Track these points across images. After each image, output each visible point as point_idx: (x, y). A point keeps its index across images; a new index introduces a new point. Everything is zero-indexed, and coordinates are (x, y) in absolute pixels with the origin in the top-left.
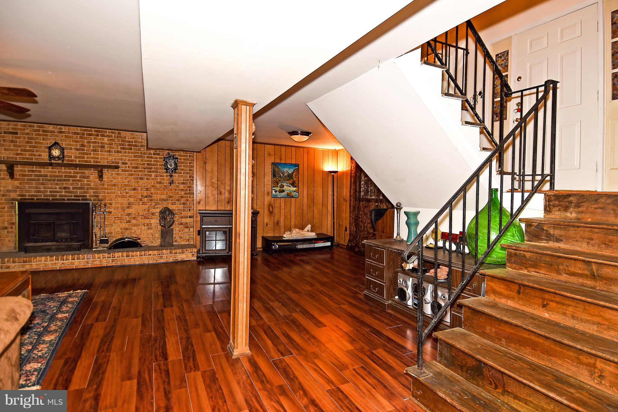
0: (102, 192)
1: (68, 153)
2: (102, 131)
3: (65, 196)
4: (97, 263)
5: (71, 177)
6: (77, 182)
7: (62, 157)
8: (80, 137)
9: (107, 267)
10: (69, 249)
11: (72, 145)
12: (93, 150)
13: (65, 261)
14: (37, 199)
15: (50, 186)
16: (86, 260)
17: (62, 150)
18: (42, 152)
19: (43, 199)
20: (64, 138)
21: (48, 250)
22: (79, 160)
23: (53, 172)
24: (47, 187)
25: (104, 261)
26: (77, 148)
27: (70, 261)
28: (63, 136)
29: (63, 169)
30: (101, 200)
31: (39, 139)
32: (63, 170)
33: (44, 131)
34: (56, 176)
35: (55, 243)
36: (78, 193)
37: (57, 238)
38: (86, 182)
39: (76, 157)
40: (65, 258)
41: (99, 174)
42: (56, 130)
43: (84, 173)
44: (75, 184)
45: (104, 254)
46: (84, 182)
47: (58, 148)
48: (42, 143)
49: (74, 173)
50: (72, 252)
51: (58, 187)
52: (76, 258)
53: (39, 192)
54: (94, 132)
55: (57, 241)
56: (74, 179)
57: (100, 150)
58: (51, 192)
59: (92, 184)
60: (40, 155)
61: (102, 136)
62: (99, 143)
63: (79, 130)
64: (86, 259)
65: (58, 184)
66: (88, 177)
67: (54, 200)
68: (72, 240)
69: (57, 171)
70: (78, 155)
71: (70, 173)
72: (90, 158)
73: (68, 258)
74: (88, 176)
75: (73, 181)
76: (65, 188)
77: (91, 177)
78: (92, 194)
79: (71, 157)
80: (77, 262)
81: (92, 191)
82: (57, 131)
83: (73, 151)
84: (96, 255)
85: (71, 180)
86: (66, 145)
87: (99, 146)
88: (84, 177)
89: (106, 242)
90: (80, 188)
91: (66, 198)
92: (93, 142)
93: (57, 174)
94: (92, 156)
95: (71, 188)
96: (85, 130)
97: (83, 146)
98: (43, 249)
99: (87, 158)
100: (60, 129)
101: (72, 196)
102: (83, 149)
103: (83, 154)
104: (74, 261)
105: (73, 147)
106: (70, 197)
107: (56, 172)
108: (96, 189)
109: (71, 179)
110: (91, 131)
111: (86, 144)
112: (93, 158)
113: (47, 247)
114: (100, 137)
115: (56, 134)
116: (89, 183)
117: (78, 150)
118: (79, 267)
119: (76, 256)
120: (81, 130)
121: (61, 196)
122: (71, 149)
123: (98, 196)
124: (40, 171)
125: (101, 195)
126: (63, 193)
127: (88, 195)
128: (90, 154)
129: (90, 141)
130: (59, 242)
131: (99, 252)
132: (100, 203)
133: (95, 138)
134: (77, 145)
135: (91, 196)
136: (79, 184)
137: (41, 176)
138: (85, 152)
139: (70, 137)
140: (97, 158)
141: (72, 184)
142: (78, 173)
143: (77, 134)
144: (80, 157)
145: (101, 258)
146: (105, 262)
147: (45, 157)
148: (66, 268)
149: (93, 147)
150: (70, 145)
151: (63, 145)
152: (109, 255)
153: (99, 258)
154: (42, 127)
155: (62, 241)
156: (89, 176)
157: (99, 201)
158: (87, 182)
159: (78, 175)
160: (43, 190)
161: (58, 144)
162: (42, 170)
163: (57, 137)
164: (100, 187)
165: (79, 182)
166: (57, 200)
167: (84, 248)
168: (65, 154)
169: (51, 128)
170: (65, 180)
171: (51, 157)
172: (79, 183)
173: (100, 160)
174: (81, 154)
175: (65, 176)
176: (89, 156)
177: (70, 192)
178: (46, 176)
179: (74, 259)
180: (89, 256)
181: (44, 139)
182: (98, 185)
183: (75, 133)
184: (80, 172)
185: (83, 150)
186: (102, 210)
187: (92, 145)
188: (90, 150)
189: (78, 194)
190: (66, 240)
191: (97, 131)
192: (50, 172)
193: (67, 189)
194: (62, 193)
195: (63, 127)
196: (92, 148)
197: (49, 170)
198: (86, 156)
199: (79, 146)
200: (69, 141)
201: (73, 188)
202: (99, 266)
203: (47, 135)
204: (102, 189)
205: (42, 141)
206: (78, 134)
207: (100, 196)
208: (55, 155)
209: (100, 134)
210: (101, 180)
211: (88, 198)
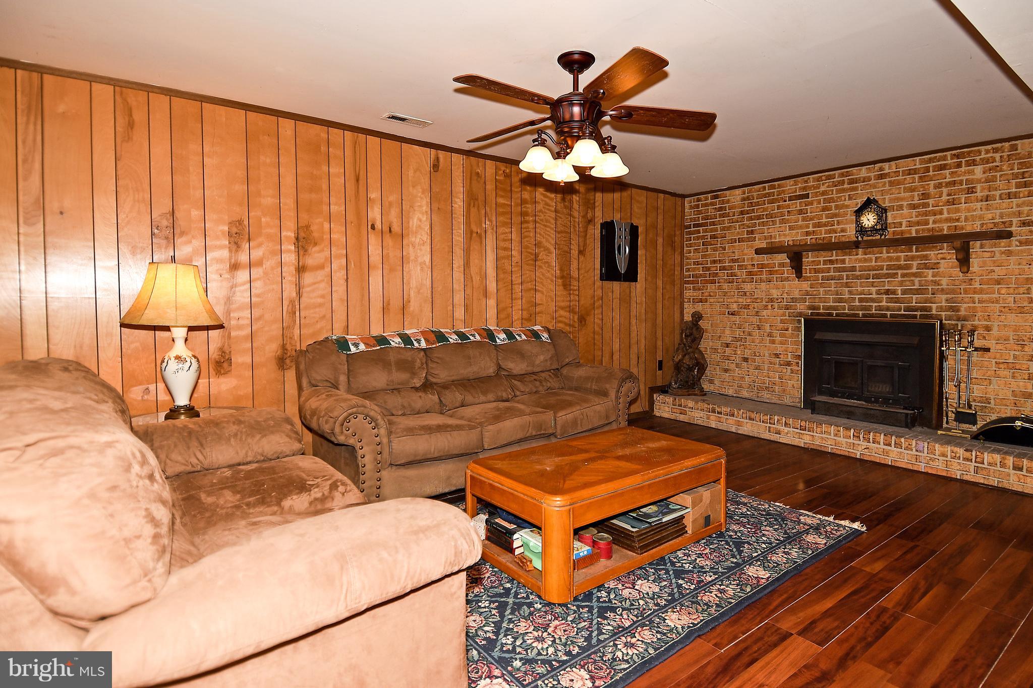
0: (966, 300)
1: (895, 218)
2: (969, 153)
3: (888, 309)
4: (938, 467)
5: (900, 267)
6: (912, 278)
7: (882, 226)
8: (920, 178)
9: (962, 481)
10: (887, 420)
11: (902, 199)
12: (948, 203)
13: (871, 445)
14: (837, 315)
15: (859, 289)
16: (914, 452)
17: (882, 212)
18: (847, 224)
19: (847, 315)
20: (887, 187)
21: (849, 414)
22: (916, 230)
23: (866, 260)
24: (855, 292)
25: (955, 464)
26: (914, 204)
27: (882, 446)
28: (885, 183)
29: (885, 252)
30: (965, 319)
31: (843, 198)
32: (885, 255)
33: (852, 182)
34: (871, 268)
35: (864, 403)
36: (914, 302)
37: (866, 394)
38: (930, 278)
39: (910, 224)
40: (871, 438)
41: (958, 257)
42: (872, 175)
43: (926, 257)
44: (907, 283)
45: (956, 449)
46: (925, 277)
47: (873, 210)
48: (847, 207)
49: (907, 258)
50: (891, 429)
51: (874, 290)
52: (893, 442)
53: (840, 300)
54: (952, 159)
55: (867, 400)
56: (905, 271)
57: (963, 201)
58: (861, 300)
59: (944, 282)
60: (843, 230)
61: (968, 164)
62: (961, 183)
63: (917, 164)
64: (914, 450)
65: (875, 284)
66: (935, 266)
67: (867, 317)
68: (896, 402)
69: (874, 259)
70: (914, 219)
71: (898, 259)
72: (940, 221)
73: (878, 439)
74: (935, 264)
75: (903, 276)
76: (887, 292)
77: (941, 265)
78: (944, 304)
79: (901, 224)
80: (895, 453)
81: (944, 297)
82: (875, 176)
83: (906, 211)
84: (937, 445)
85: (899, 275)
86: (891, 200)
87: (962, 190)
88: (926, 267)
89: (971, 419)
90: (918, 292)
91: (889, 313)
92: (948, 184)
93: (873, 263)
94: (945, 215)
95: (899, 292)
96: (931, 161)
97: (925, 196)
98: (842, 411)
99: (934, 222)
100: (881, 169)
101: (900, 309)
102: (926, 203)
103: (926, 214)
104: (889, 448)
105: (905, 203)
106: (897, 311)
107: (871, 260)
108: (953, 292)
109: (900, 272)
110: (945, 158)
111: (932, 190)
112: (948, 220)
113: (848, 409)
114: (963, 169)
115: (872, 182)
116: (937, 279)
117: (914, 207)
118: (898, 464)
119: (894, 438)
120: (921, 162)
121: (880, 308)
122: (901, 207)
123: (957, 310)
124: (843, 261)
125: (965, 305)
126: (884, 304)
127: (934, 306)
128: (941, 213)
129: (940, 184)
130: (872, 402)
131: (949, 440)
132: (962, 326)
133: (952, 172)
134: (913, 197)
135: (940, 309)
136: (917, 283)
137: (844, 270)
138: (931, 208)
139: (899, 183)
140: (958, 220)
141: (901, 284)
142: (913, 258)
143: (913, 172)
144: (918, 223)
145: (949, 456)
146: (958, 467)
147: (851, 232)
148: (873, 459)
149: (949, 195)
150: (898, 199)
151: (884, 203)
152: (968, 454)
153: (944, 455)
154: (848, 174)
155: (876, 401)
156: (938, 263)
157: (958, 320)
158: (933, 276)
159: (915, 263)
160: (847, 296)
161: (875, 201)
162: (847, 258)
163: (875, 187)
164: (962, 287)
165: (916, 277)
166: (872, 315)
167: (922, 425)
168: (890, 220)
169: (863, 172)
170: (888, 276)
171: (861, 230)
172: (917, 280)
173: (963, 224)
174: (922, 216)
175: (889, 267)
176: (938, 217)
177: (897, 301)
178: (853, 269)
179: (890, 445)
180: (921, 444)
181: (850, 198)
182: (957, 283)
183: (910, 172)
184: (918, 257)
185: (926, 205)
186: (965, 342)
187: (945, 191)
188: (940, 204)
189: (914, 304)
190: (886, 401)
191: (958, 156)
192: (860, 261)
193: (891, 294)
194: (881, 302)
195: (886, 165)
196: (945, 198)
197: (859, 256)
198: (931, 219)
199: (916, 198)
200: (897, 191)
201: (904, 292)
202: (944, 474)
203: (856, 189)
204: (966, 292)
205: (847, 202)
206: (915, 171)
207: (962, 309)
208: (866, 226)
209: (963, 160)
210: (966, 270)
211: (934, 312)
